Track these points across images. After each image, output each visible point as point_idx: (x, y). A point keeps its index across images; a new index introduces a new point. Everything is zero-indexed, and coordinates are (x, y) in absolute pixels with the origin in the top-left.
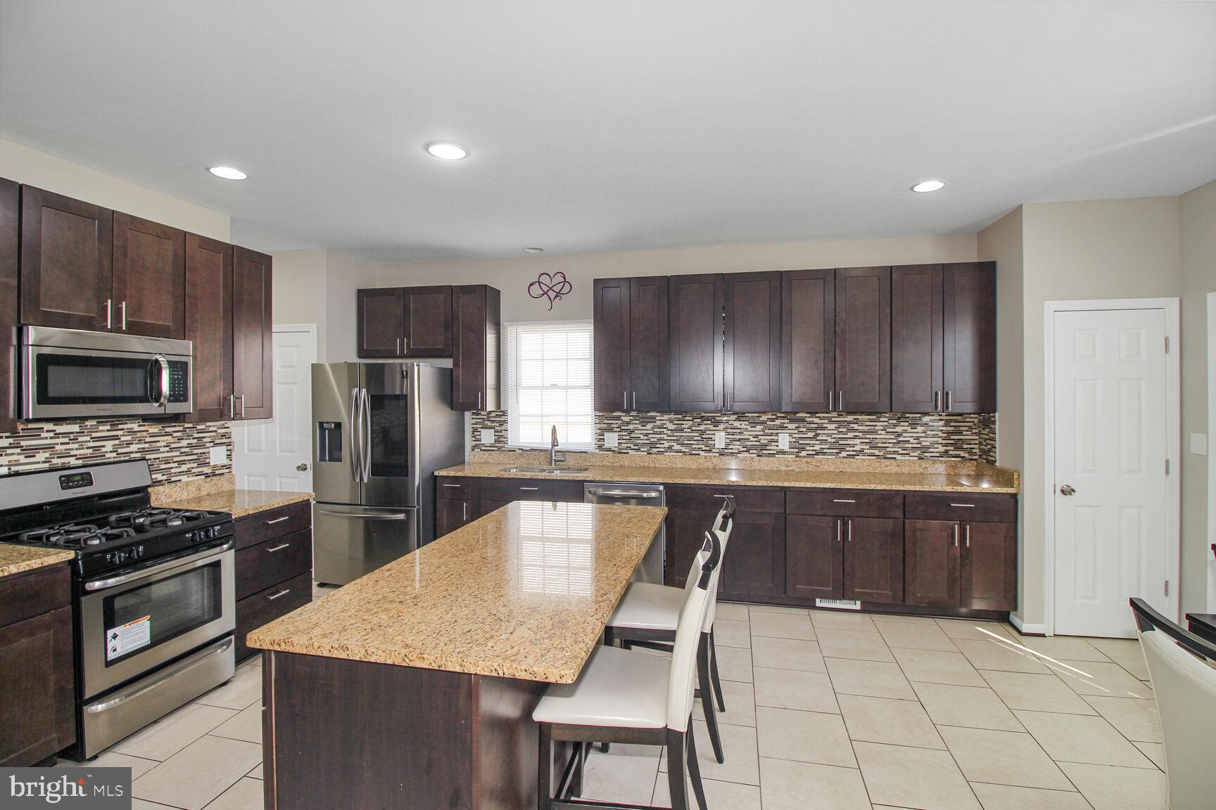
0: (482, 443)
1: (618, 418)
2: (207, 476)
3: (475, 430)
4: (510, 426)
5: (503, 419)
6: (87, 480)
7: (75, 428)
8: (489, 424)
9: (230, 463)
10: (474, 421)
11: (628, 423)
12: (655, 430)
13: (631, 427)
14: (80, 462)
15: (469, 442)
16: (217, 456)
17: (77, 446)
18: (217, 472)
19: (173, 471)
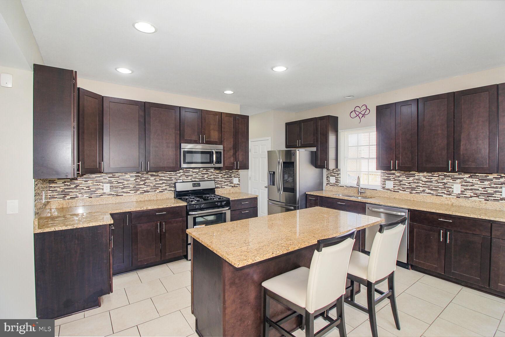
0: (330, 182)
1: (394, 174)
2: (232, 187)
3: (328, 177)
4: (341, 175)
5: (339, 172)
6: (199, 185)
7: (198, 171)
8: (333, 174)
9: (240, 183)
10: (327, 173)
11: (399, 177)
12: (415, 181)
13: (400, 179)
14: (199, 180)
15: (325, 182)
16: (236, 181)
17: (198, 175)
18: (235, 186)
19: (223, 184)
